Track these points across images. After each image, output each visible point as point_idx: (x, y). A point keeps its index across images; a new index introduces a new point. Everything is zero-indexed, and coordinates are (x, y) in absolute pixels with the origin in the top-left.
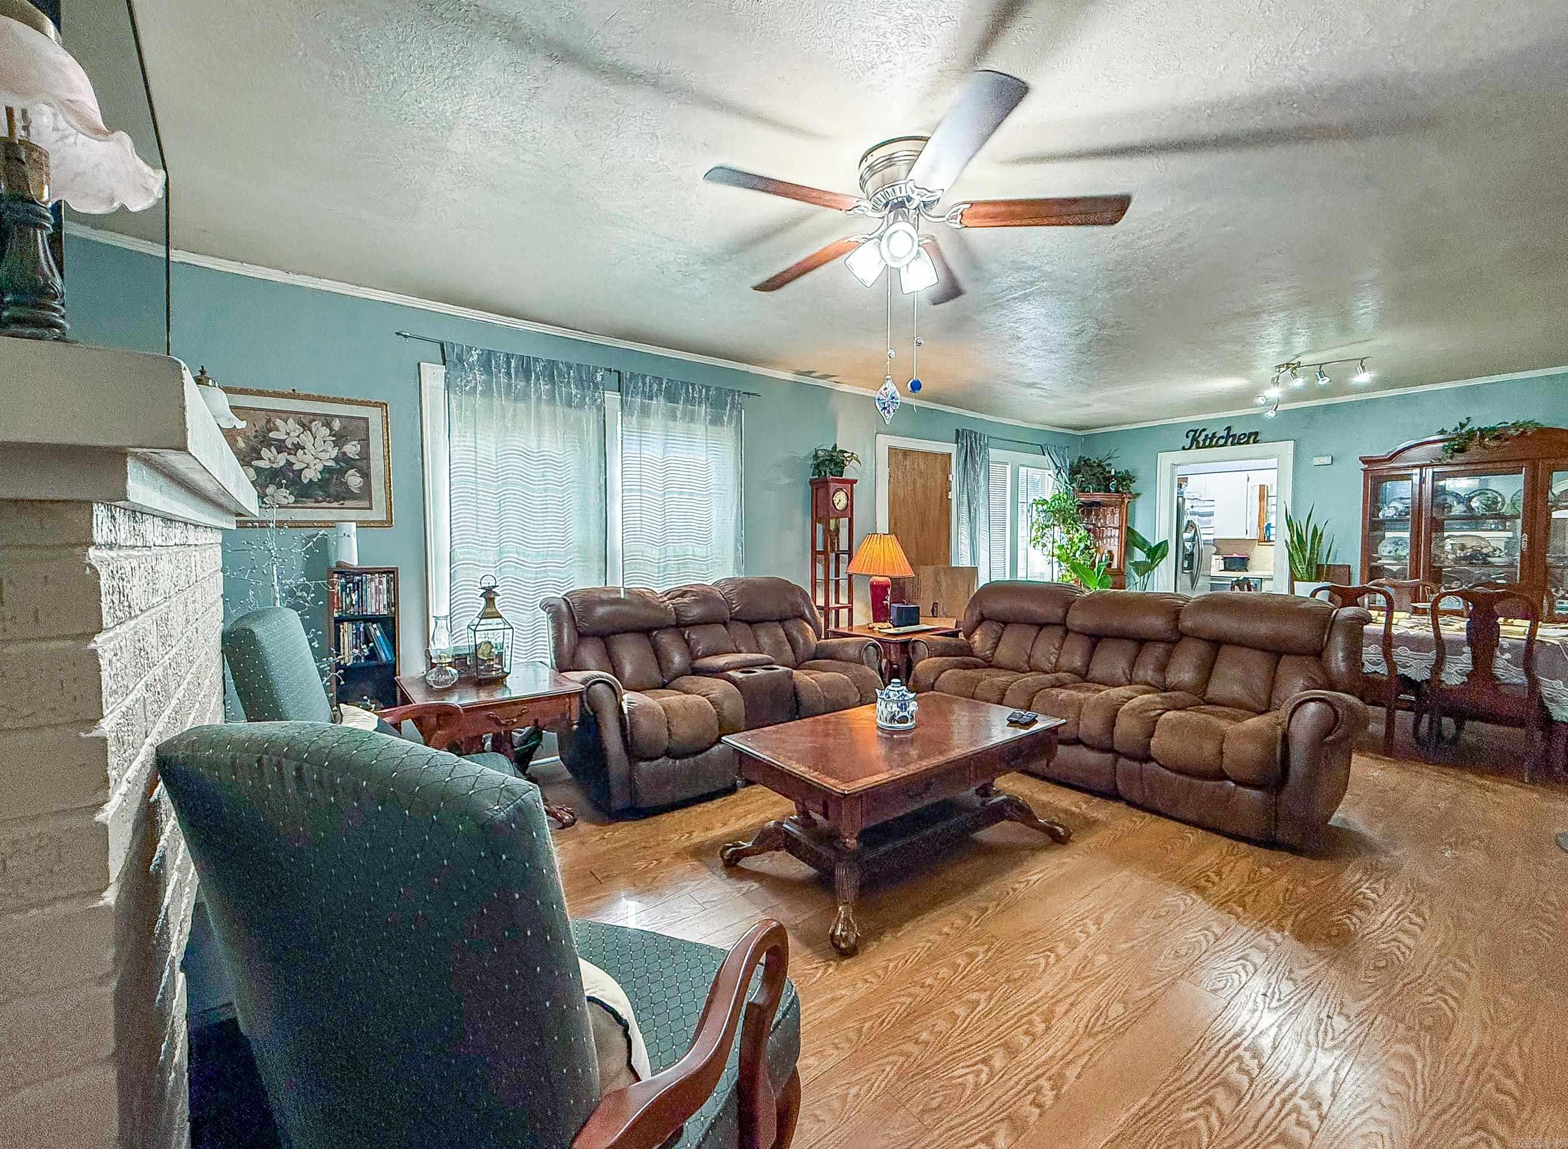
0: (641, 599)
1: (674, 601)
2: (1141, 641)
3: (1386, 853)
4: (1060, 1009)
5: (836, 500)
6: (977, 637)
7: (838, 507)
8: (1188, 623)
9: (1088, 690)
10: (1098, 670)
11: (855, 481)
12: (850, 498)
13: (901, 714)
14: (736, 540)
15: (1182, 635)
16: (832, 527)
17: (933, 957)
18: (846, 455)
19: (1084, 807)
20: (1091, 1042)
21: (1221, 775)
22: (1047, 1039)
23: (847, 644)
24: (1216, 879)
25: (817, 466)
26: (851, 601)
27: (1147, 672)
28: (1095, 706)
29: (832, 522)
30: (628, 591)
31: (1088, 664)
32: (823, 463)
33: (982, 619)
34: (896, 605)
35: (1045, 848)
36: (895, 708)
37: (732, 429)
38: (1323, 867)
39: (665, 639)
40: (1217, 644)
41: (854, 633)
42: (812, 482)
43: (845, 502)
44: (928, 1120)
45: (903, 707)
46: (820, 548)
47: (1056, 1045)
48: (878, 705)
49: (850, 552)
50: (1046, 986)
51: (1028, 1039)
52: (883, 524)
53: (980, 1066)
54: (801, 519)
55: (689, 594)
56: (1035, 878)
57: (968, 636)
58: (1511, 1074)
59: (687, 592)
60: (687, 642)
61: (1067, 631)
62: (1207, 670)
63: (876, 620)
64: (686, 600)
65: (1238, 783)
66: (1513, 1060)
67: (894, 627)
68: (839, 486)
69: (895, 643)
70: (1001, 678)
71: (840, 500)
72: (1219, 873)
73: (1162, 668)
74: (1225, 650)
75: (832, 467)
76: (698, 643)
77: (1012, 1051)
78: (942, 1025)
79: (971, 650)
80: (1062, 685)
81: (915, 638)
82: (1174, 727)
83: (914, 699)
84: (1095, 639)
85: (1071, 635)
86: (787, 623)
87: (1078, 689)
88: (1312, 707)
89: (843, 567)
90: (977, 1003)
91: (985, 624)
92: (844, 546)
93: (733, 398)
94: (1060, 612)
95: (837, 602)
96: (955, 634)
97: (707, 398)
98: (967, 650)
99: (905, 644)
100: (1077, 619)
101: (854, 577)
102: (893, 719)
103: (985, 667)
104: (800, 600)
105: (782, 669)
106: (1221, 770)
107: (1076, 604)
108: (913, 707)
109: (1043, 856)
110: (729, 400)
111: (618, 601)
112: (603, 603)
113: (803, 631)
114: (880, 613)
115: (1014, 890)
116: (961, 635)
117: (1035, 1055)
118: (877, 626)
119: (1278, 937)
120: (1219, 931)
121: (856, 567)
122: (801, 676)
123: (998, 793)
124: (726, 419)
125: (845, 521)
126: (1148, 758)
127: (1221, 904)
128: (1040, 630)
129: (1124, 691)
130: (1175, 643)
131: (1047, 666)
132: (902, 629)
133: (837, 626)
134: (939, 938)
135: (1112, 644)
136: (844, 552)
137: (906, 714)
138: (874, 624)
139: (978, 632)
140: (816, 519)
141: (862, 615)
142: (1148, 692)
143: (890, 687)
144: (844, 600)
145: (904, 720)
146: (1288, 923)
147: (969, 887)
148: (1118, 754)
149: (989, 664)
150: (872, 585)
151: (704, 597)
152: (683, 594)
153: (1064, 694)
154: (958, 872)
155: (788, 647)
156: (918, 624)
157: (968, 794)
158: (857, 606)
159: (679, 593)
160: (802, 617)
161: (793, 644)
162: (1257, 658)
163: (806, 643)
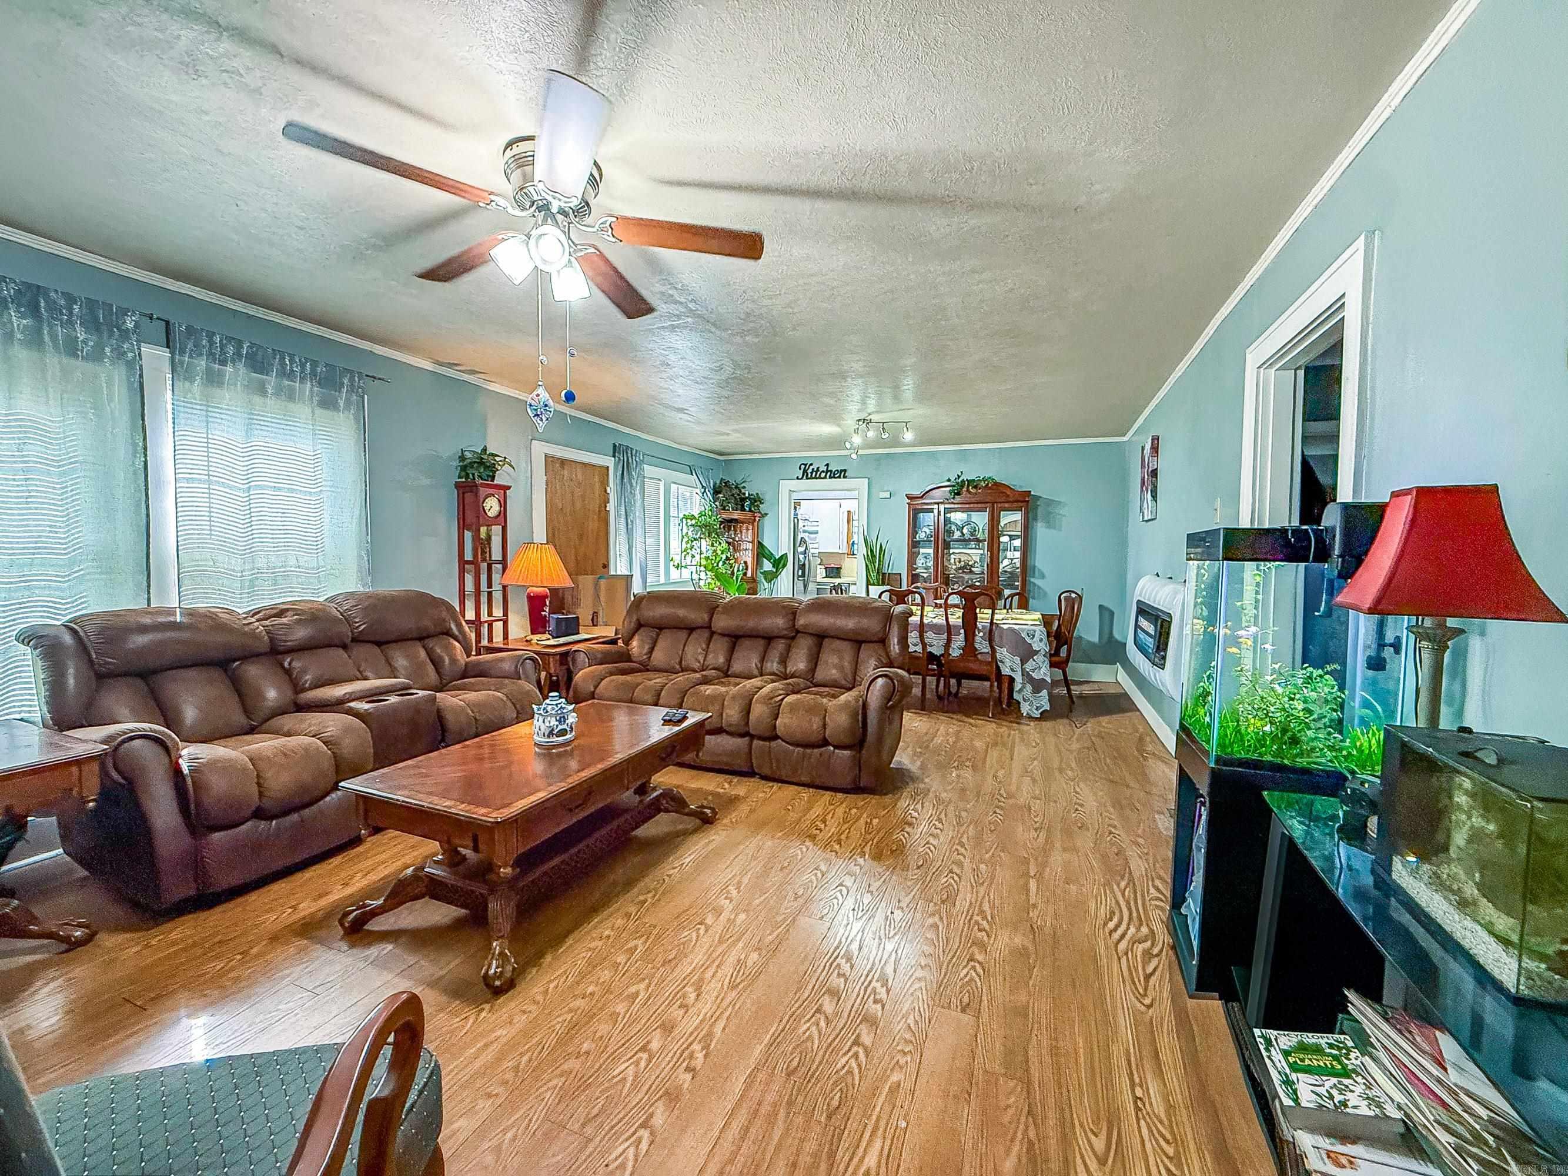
0: (212, 622)
1: (267, 623)
2: (769, 639)
3: (922, 781)
4: (708, 975)
5: (487, 507)
6: (635, 643)
7: (489, 514)
8: (801, 621)
9: (729, 684)
10: (737, 667)
11: (509, 488)
12: (503, 504)
13: (560, 727)
14: (360, 548)
15: (798, 632)
16: (483, 535)
17: (593, 965)
18: (497, 459)
19: (727, 786)
20: (734, 994)
21: (825, 743)
22: (699, 1005)
23: (502, 660)
24: (822, 826)
25: (464, 468)
26: (505, 613)
27: (773, 666)
28: (733, 698)
29: (483, 530)
30: (191, 613)
31: (729, 661)
32: (471, 465)
33: (640, 625)
34: (555, 616)
35: (695, 831)
36: (554, 722)
37: (351, 417)
38: (888, 799)
39: (253, 671)
40: (821, 637)
41: (510, 647)
42: (458, 485)
43: (498, 508)
44: (589, 1130)
45: (562, 720)
46: (468, 556)
47: (706, 1007)
48: (535, 722)
49: (504, 562)
50: (698, 958)
51: (681, 1012)
52: (540, 534)
53: (640, 1055)
54: (446, 523)
55: (290, 613)
56: (687, 860)
57: (627, 643)
58: (985, 918)
59: (287, 610)
60: (288, 672)
61: (713, 633)
62: (814, 660)
63: (533, 632)
64: (284, 620)
65: (835, 747)
66: (986, 907)
67: (554, 637)
68: (491, 491)
69: (554, 655)
70: (658, 680)
71: (492, 506)
72: (824, 821)
73: (783, 661)
74: (826, 642)
75: (482, 470)
76: (304, 671)
77: (668, 1028)
78: (603, 1029)
79: (629, 655)
80: (706, 681)
81: (575, 647)
82: (793, 708)
83: (574, 710)
84: (735, 639)
85: (715, 637)
86: (426, 641)
87: (723, 684)
88: (880, 681)
89: (496, 577)
90: (637, 993)
91: (642, 629)
92: (497, 555)
93: (352, 380)
94: (706, 617)
95: (490, 614)
96: (613, 642)
97: (313, 374)
98: (625, 656)
99: (564, 656)
100: (721, 622)
101: (509, 588)
102: (551, 733)
103: (640, 671)
104: (444, 614)
105: (421, 693)
106: (825, 739)
107: (720, 609)
108: (572, 719)
109: (695, 838)
110: (346, 381)
111: (174, 626)
112: (144, 629)
113: (448, 648)
114: (537, 624)
115: (669, 876)
116: (620, 643)
117: (688, 1024)
118: (535, 638)
119: (861, 861)
120: (823, 868)
121: (510, 578)
122: (447, 699)
123: (654, 789)
124: (341, 403)
125: (497, 530)
126: (776, 737)
127: (826, 845)
128: (689, 635)
129: (756, 682)
130: (793, 638)
131: (696, 666)
132: (562, 640)
133: (490, 640)
134: (600, 943)
135: (747, 643)
136: (498, 562)
137: (565, 726)
138: (532, 637)
139: (636, 637)
140: (463, 525)
141: (519, 626)
142: (773, 681)
143: (547, 701)
144: (498, 612)
145: (563, 733)
146: (867, 849)
147: (629, 884)
148: (753, 737)
149: (645, 667)
150: (529, 597)
151: (314, 616)
152: (281, 613)
153: (709, 690)
154: (618, 873)
155: (430, 668)
156: (578, 633)
157: (628, 797)
158: (512, 618)
159: (275, 611)
160: (448, 633)
161: (436, 663)
162: (846, 647)
163: (454, 661)
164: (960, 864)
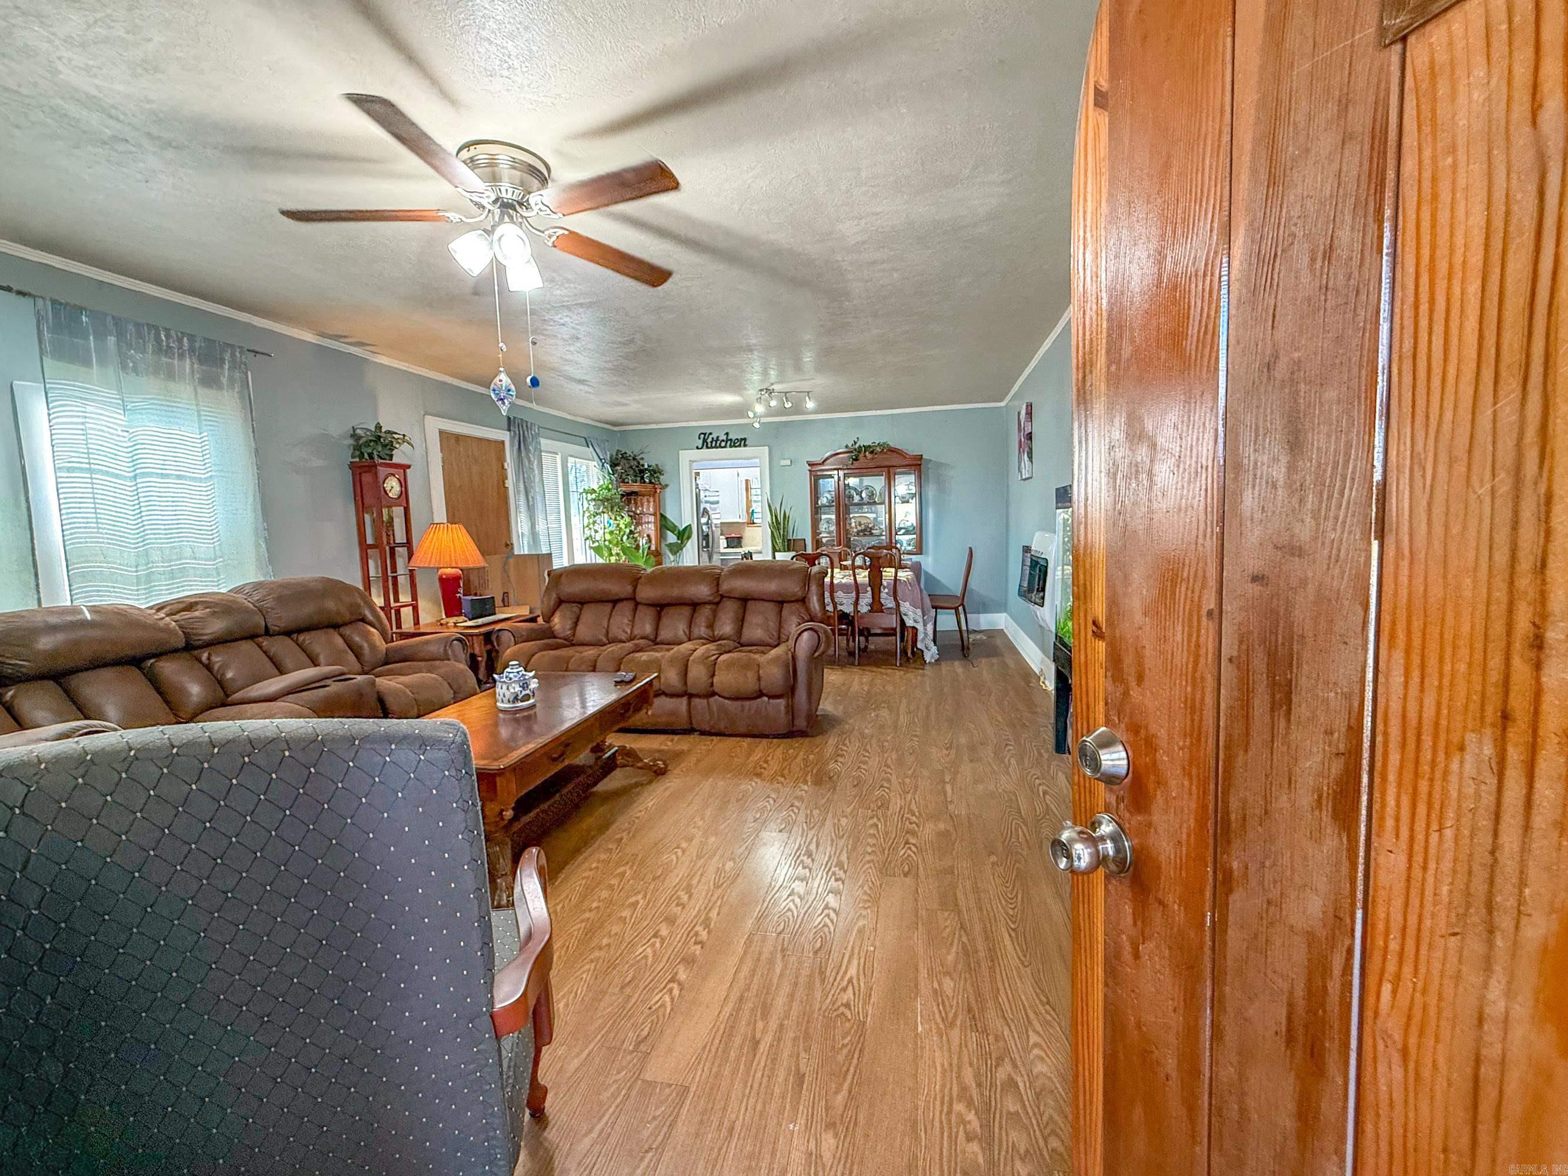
0: (124, 618)
1: (177, 617)
2: (695, 605)
3: (847, 723)
4: (694, 882)
5: (387, 486)
6: (556, 619)
7: (390, 495)
8: (725, 587)
9: (662, 650)
10: (665, 634)
11: (409, 467)
12: (404, 484)
13: (524, 693)
14: (257, 535)
15: (722, 596)
16: (385, 518)
17: (589, 891)
18: (396, 436)
19: (670, 744)
20: (720, 891)
21: (760, 694)
22: (692, 903)
23: (427, 642)
24: (765, 765)
25: (357, 448)
26: (414, 597)
27: (701, 630)
28: (672, 661)
29: (385, 511)
30: (93, 610)
31: (657, 629)
32: (367, 444)
33: (560, 602)
34: (469, 598)
35: (650, 782)
36: (518, 689)
37: (236, 395)
38: (818, 739)
39: (168, 669)
40: (744, 601)
41: (422, 630)
42: (352, 465)
43: (398, 489)
44: (628, 991)
45: (525, 686)
46: (370, 541)
47: (697, 905)
48: (498, 690)
49: (408, 544)
50: (682, 871)
51: (679, 908)
52: (440, 514)
53: (653, 940)
54: (344, 510)
55: (199, 607)
56: (650, 804)
57: (548, 619)
58: (913, 814)
59: (196, 603)
60: (208, 667)
61: (637, 604)
62: (741, 622)
63: (448, 615)
64: (197, 614)
65: (770, 697)
66: (914, 807)
67: (470, 620)
68: (392, 470)
69: (477, 635)
70: (590, 652)
71: (392, 486)
72: (766, 762)
73: (711, 626)
74: (751, 605)
75: (380, 449)
76: (225, 666)
77: (671, 921)
78: (616, 929)
79: (553, 632)
80: (639, 649)
81: (498, 627)
82: (730, 665)
83: (534, 677)
84: (660, 608)
85: (640, 607)
86: (342, 629)
87: (653, 650)
88: (806, 635)
89: (400, 563)
90: (637, 902)
91: (563, 606)
92: (400, 536)
93: (233, 355)
94: (629, 588)
95: (397, 600)
96: (533, 620)
97: (192, 350)
98: (548, 633)
99: (487, 637)
100: (645, 593)
101: (415, 573)
102: (516, 699)
103: (566, 646)
104: (359, 601)
105: (359, 678)
106: (760, 691)
107: (643, 580)
108: (534, 684)
109: (651, 788)
110: (227, 356)
111: (84, 624)
112: (53, 629)
113: (366, 636)
114: (452, 607)
115: (638, 818)
116: (540, 620)
117: (685, 917)
118: (452, 620)
119: (806, 788)
120: (773, 796)
121: (416, 562)
122: (385, 683)
123: (611, 747)
124: (224, 380)
125: (398, 512)
126: (713, 694)
127: (772, 780)
128: (614, 607)
129: (688, 646)
130: (718, 604)
131: (623, 637)
132: (480, 621)
133: (399, 626)
134: (591, 873)
135: (672, 610)
136: (402, 545)
137: (528, 692)
138: (448, 620)
139: (557, 615)
140: (361, 508)
141: (430, 612)
142: (704, 644)
143: (508, 670)
144: (405, 598)
145: (527, 698)
146: (809, 778)
147: (604, 827)
148: (691, 696)
149: (571, 642)
150: (441, 580)
151: (221, 606)
152: (190, 607)
153: (644, 656)
154: (589, 821)
155: (351, 657)
156: (494, 614)
157: (583, 757)
158: (422, 604)
159: (181, 606)
160: (363, 620)
161: (356, 651)
162: (770, 608)
163: (373, 647)
164: (889, 781)
